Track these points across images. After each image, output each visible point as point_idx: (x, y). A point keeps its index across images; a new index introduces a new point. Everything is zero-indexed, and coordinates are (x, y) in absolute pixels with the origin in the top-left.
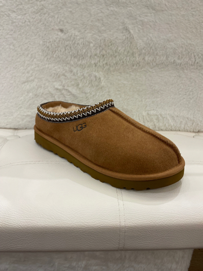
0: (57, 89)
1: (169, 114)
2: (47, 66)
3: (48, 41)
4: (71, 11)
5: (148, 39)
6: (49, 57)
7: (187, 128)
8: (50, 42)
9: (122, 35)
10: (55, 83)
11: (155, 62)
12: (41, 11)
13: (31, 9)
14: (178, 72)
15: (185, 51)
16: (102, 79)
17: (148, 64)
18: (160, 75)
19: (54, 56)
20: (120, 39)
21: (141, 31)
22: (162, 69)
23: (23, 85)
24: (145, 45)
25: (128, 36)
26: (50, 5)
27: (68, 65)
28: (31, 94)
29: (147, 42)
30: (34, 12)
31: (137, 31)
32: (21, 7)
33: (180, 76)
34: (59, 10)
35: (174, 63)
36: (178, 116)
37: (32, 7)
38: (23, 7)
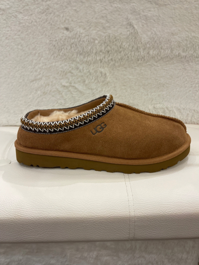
0: (64, 86)
1: (175, 107)
2: (54, 64)
3: (54, 40)
4: (75, 10)
5: (152, 33)
6: (56, 55)
7: (194, 120)
8: (56, 40)
9: (126, 30)
10: (62, 81)
11: (160, 56)
12: (47, 11)
13: (37, 10)
14: (183, 65)
15: (189, 44)
16: (108, 74)
17: (153, 57)
18: (165, 69)
19: (61, 54)
20: (124, 35)
21: (145, 25)
22: (167, 63)
23: (32, 84)
24: (149, 40)
25: (133, 31)
26: (55, 5)
27: (74, 63)
28: (39, 92)
29: (152, 36)
30: (40, 12)
31: (141, 26)
32: (27, 7)
33: (185, 69)
34: (64, 9)
35: (179, 56)
36: (184, 109)
37: (38, 8)
38: (30, 8)
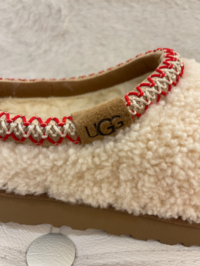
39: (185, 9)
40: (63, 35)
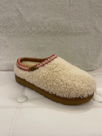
39: (38, 37)
40: (7, 46)
